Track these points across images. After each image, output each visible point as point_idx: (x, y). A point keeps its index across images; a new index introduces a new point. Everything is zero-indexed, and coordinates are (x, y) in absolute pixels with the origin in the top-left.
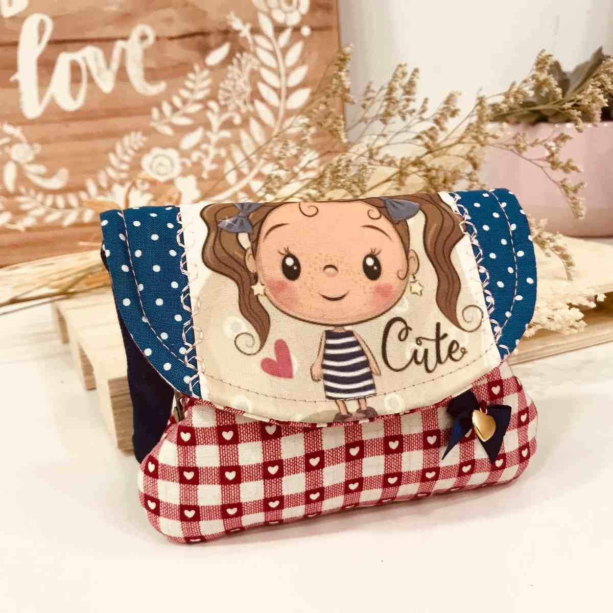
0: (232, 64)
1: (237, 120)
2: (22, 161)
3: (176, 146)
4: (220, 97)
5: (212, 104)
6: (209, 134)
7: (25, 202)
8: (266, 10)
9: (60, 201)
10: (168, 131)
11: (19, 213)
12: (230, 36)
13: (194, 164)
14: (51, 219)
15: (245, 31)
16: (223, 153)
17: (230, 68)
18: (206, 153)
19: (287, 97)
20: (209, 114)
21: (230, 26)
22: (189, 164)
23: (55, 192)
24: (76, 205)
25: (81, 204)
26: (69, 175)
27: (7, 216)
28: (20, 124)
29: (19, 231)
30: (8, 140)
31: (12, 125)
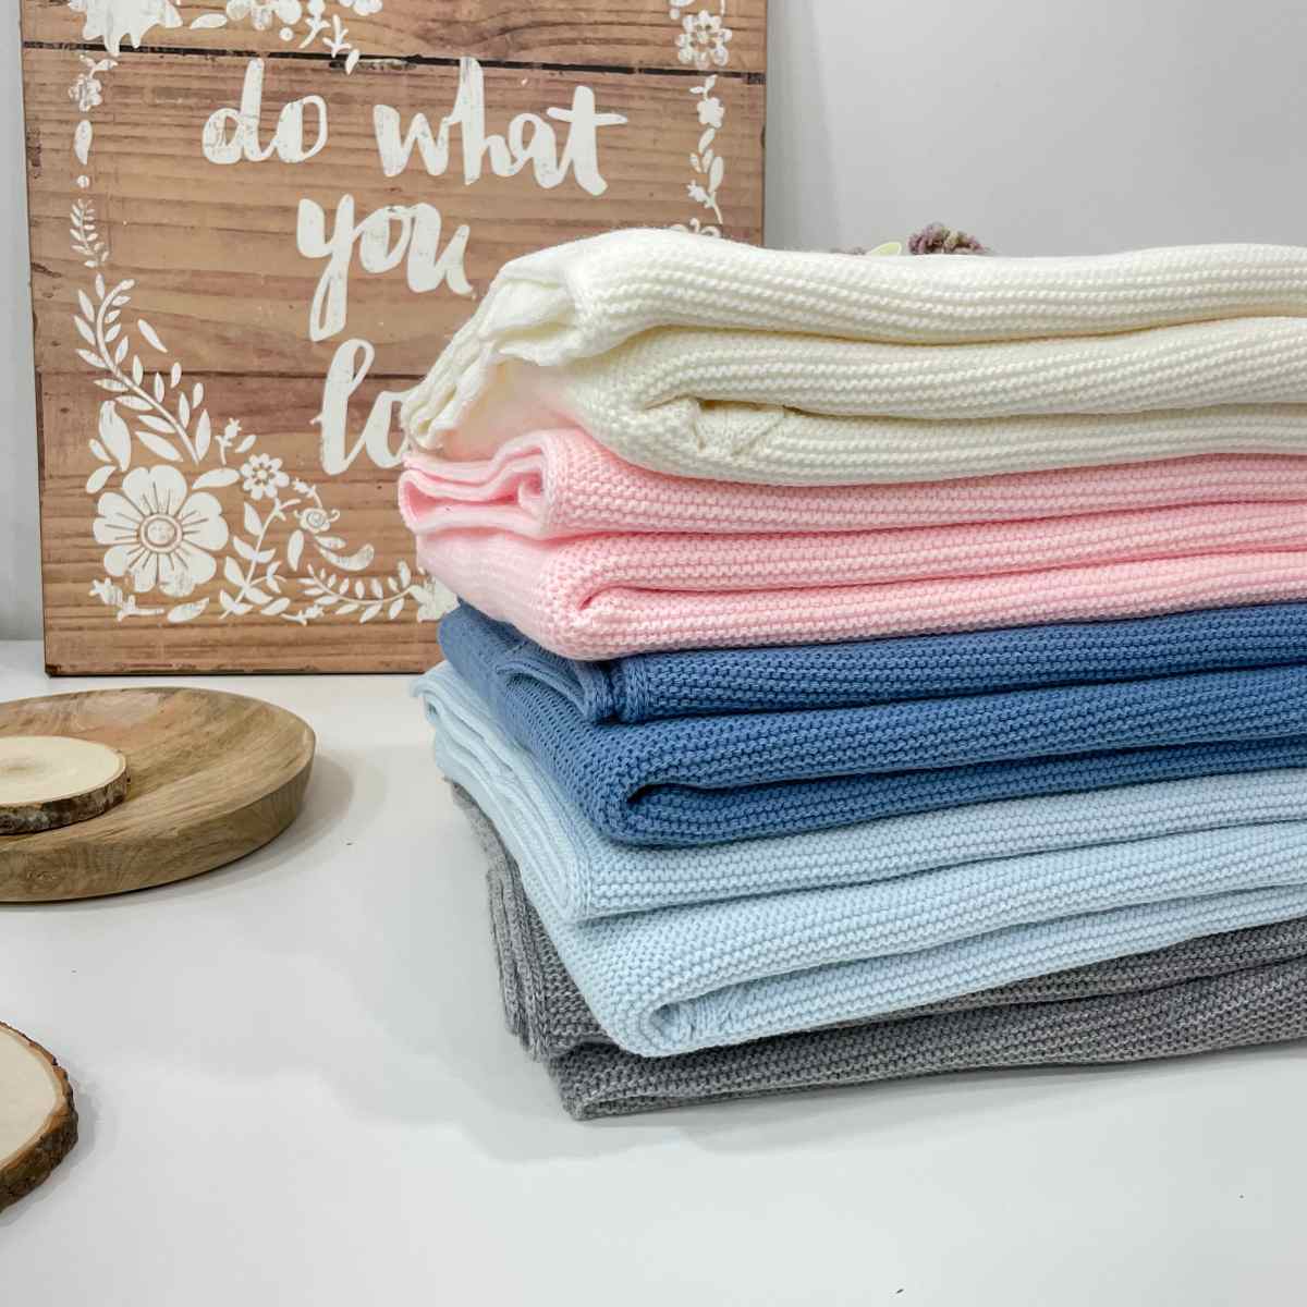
2: (316, 531)
7: (312, 586)
9: (359, 589)
11: (301, 600)
14: (343, 611)
23: (355, 576)
24: (380, 595)
25: (388, 593)
26: (376, 553)
27: (284, 603)
28: (316, 481)
29: (299, 624)
30: (298, 501)
31: (306, 481)
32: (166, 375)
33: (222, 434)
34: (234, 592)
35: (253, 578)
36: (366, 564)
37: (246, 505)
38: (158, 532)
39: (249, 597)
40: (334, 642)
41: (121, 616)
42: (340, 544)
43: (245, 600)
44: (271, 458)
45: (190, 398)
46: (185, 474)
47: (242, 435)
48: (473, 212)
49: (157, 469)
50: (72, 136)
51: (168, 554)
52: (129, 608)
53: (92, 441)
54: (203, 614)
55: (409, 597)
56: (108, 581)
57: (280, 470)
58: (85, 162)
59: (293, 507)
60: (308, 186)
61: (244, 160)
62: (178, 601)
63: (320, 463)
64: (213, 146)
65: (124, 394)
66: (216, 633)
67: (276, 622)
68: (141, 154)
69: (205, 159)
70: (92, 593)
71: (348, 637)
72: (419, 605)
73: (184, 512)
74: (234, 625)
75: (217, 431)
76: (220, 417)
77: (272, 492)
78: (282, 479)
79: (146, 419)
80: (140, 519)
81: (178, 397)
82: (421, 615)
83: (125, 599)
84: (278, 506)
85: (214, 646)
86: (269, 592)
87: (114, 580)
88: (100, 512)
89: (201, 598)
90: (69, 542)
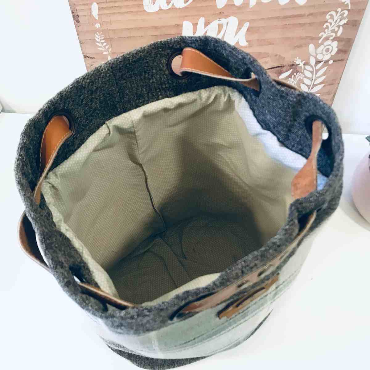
0: (291, 78)
8: (314, 54)
12: (294, 66)
15: (302, 65)
17: (290, 79)
19: (312, 88)
21: (295, 63)
48: (251, 17)
50: (91, 9)
58: (97, 19)
60: (186, 16)
61: (161, 10)
64: (148, 6)
68: (119, 13)
69: (145, 11)
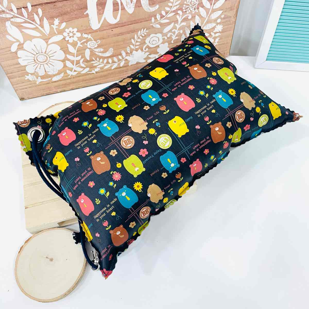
1: (190, 18)
2: (93, 48)
3: (161, 33)
4: (184, 8)
5: (180, 12)
6: (176, 25)
7: (95, 63)
9: (110, 61)
10: (158, 26)
11: (92, 67)
13: (168, 38)
14: (106, 67)
16: (181, 32)
18: (174, 33)
20: (178, 16)
22: (166, 38)
23: (108, 58)
24: (117, 61)
25: (119, 60)
26: (114, 50)
27: (88, 69)
28: (90, 33)
29: (93, 73)
30: (86, 40)
31: (87, 34)
32: (26, 8)
33: (54, 24)
34: (71, 70)
35: (76, 65)
36: (111, 54)
37: (68, 45)
38: (41, 58)
39: (76, 70)
40: (105, 76)
41: (37, 83)
42: (102, 50)
43: (75, 71)
44: (73, 29)
45: (38, 14)
46: (44, 40)
47: (61, 23)
49: (33, 40)
51: (47, 64)
52: (40, 80)
53: (7, 36)
54: (62, 77)
55: (126, 60)
56: (30, 75)
57: (77, 32)
59: (84, 42)
62: (54, 75)
63: (91, 27)
65: (12, 18)
66: (69, 81)
67: (86, 74)
70: (26, 79)
71: (109, 74)
72: (129, 61)
73: (47, 51)
74: (74, 78)
75: (51, 24)
76: (51, 18)
77: (75, 39)
78: (79, 35)
79: (24, 25)
80: (33, 56)
81: (33, 14)
82: (130, 64)
83: (37, 78)
84: (79, 43)
85: (69, 84)
86: (82, 67)
87: (31, 74)
88: (19, 56)
89: (62, 73)
90: (12, 67)
